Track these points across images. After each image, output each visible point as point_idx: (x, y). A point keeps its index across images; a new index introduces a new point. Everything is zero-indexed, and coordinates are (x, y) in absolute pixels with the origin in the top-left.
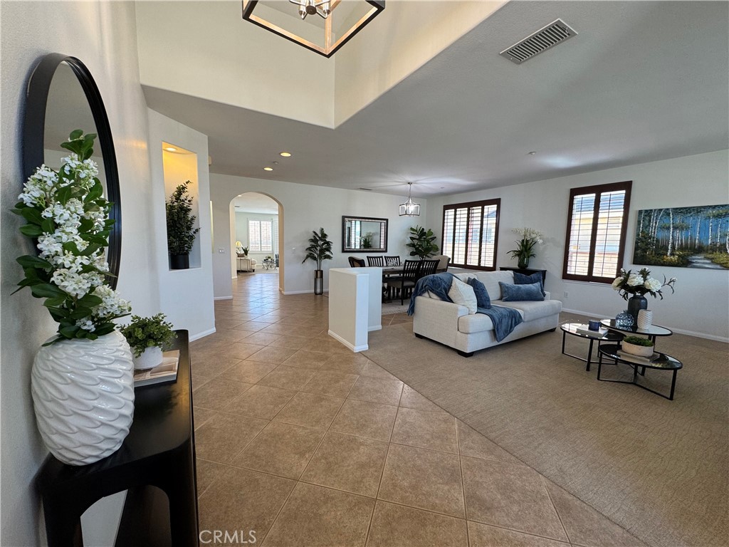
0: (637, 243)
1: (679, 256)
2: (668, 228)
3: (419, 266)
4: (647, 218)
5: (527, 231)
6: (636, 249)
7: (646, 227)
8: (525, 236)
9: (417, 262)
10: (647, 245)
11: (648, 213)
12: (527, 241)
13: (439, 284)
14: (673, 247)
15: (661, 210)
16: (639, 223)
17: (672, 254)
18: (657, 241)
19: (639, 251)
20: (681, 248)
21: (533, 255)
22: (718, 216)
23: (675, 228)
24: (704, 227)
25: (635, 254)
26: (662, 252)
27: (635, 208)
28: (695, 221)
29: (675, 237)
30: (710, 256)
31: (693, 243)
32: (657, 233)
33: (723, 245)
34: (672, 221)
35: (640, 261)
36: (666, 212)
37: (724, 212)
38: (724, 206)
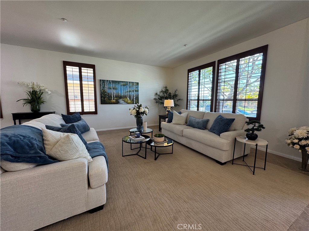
0: (101, 94)
1: (115, 99)
2: (111, 89)
4: (103, 83)
5: (34, 84)
6: (101, 97)
7: (104, 87)
8: (33, 88)
10: (105, 95)
11: (104, 81)
12: (36, 92)
14: (113, 96)
15: (108, 81)
17: (114, 99)
18: (108, 94)
19: (103, 98)
20: (116, 97)
22: (124, 85)
23: (113, 89)
24: (121, 89)
25: (101, 100)
26: (110, 98)
27: (98, 78)
28: (118, 86)
29: (113, 92)
30: (123, 99)
31: (119, 95)
32: (108, 91)
33: (126, 95)
34: (112, 86)
35: (103, 102)
36: (110, 82)
37: (125, 84)
38: (125, 82)
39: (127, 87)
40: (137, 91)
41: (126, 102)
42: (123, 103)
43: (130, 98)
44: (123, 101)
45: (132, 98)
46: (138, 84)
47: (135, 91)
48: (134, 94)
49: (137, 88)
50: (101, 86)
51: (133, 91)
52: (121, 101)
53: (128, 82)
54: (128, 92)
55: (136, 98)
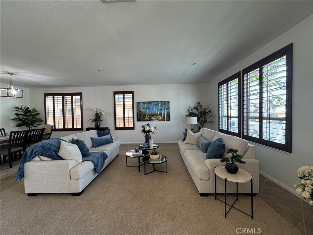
0: (137, 114)
1: (149, 117)
2: (145, 108)
3: (27, 134)
4: (139, 105)
5: (97, 109)
6: (138, 116)
7: (140, 108)
8: (97, 111)
9: (24, 132)
10: (140, 114)
11: (139, 103)
12: (98, 114)
13: (49, 148)
14: (147, 115)
15: (142, 102)
16: (137, 106)
17: (147, 117)
18: (143, 113)
19: (138, 117)
20: (149, 115)
21: (101, 121)
22: (156, 105)
23: (147, 108)
24: (153, 108)
25: (138, 118)
26: (144, 116)
27: (135, 101)
28: (151, 106)
29: (147, 111)
30: (155, 117)
31: (151, 113)
32: (142, 110)
33: (158, 113)
34: (146, 106)
35: (139, 120)
36: (144, 103)
37: (157, 103)
38: (156, 102)
39: (158, 106)
40: (169, 109)
41: (158, 119)
42: (155, 120)
43: (161, 116)
44: (155, 119)
45: (163, 115)
46: (168, 102)
47: (166, 109)
48: (165, 112)
49: (168, 106)
50: (137, 107)
51: (164, 109)
52: (153, 118)
53: (159, 102)
54: (159, 110)
55: (167, 115)
